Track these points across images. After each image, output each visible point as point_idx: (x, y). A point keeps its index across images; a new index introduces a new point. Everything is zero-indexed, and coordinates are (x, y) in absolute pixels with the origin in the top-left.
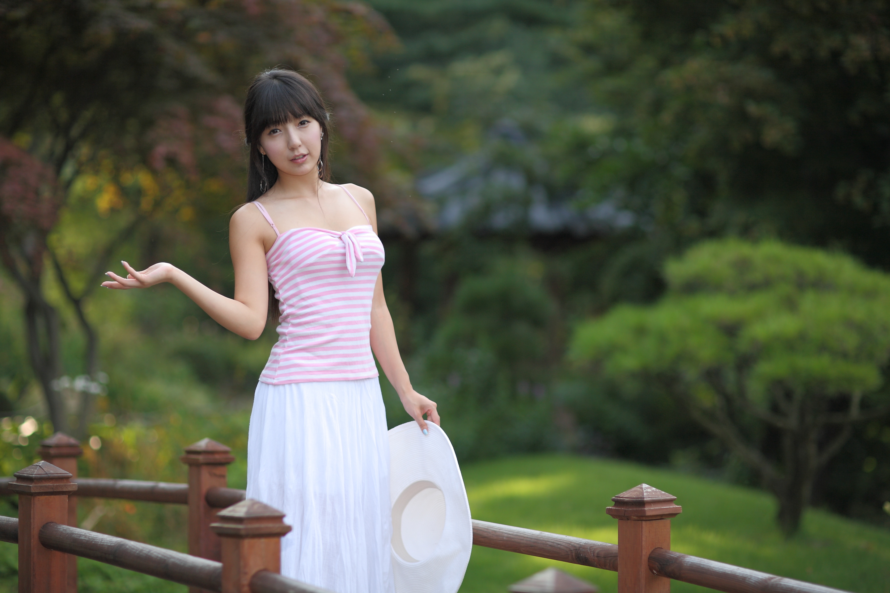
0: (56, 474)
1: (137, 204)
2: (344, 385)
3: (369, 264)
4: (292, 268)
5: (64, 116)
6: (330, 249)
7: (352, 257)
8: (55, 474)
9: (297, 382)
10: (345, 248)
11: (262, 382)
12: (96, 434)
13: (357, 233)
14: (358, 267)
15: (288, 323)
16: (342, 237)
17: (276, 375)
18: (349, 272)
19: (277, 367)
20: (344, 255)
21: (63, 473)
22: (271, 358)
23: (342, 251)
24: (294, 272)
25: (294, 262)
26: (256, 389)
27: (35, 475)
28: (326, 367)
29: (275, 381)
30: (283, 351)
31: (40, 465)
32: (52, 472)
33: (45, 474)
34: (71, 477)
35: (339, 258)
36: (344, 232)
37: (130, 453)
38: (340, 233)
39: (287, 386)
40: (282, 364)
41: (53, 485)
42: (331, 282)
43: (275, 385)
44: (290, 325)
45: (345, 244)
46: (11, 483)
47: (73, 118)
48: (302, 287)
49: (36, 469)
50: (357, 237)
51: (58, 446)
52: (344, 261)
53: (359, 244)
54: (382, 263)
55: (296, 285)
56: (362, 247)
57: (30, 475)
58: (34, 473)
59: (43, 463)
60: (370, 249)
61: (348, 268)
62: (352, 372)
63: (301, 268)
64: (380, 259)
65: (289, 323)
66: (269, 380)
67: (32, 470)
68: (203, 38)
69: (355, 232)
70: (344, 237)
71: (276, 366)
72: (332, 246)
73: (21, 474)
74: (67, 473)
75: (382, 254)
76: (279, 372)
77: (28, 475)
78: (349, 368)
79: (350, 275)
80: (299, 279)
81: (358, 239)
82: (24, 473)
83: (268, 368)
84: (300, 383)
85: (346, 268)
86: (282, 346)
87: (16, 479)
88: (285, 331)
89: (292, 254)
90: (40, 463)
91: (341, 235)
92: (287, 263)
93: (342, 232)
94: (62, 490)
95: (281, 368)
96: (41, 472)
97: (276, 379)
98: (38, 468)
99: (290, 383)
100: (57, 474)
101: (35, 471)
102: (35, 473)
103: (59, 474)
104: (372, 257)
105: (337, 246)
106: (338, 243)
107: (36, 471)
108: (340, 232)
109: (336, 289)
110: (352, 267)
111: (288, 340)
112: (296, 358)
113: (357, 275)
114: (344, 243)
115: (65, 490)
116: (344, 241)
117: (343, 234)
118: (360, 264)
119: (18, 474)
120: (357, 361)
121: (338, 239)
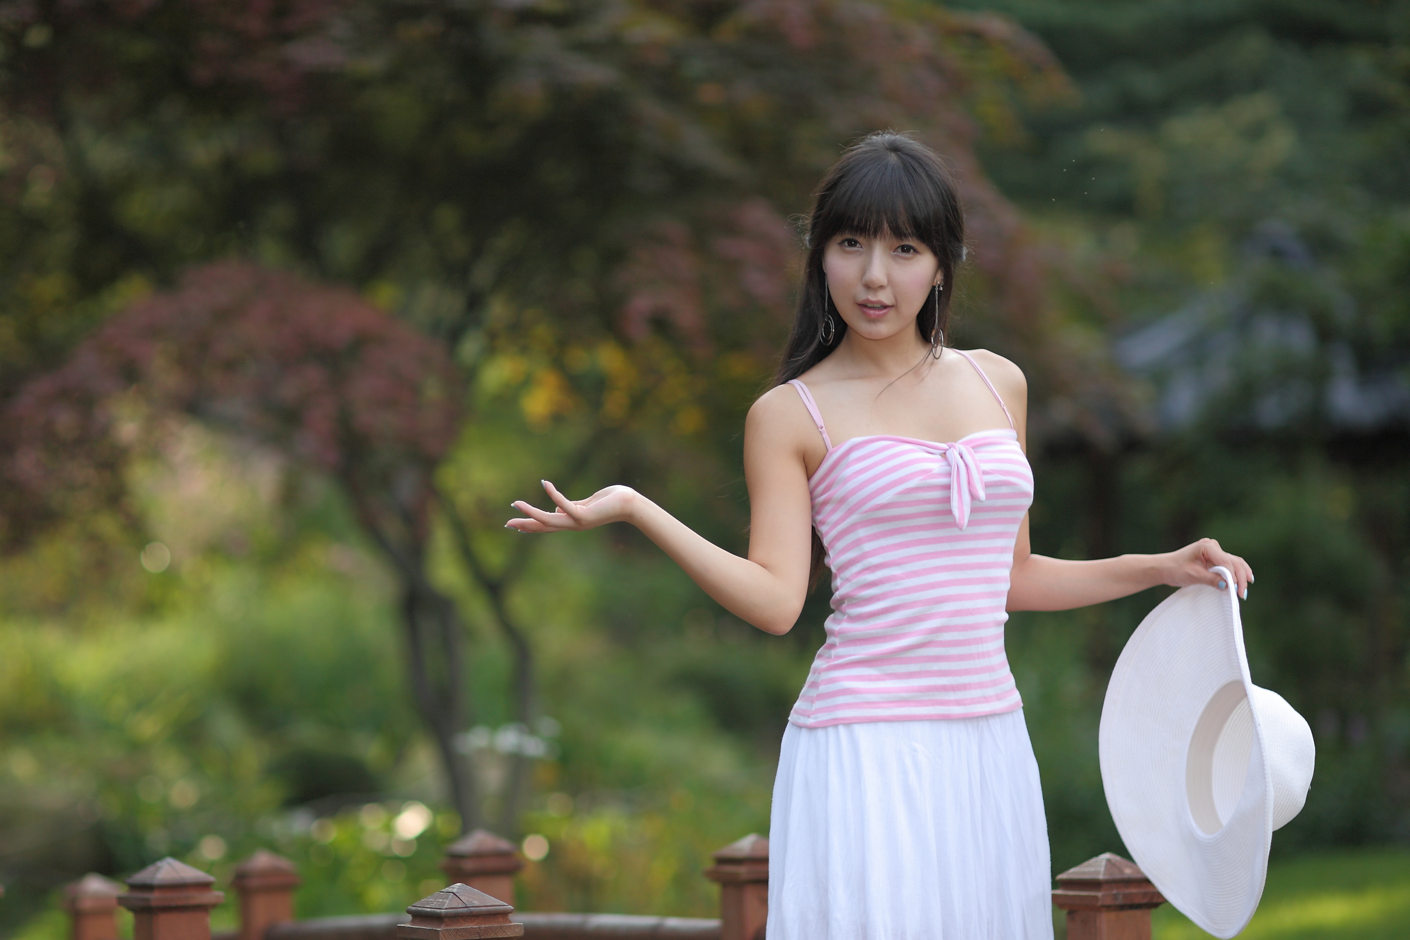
0: (484, 906)
1: (597, 405)
2: (943, 729)
3: (1000, 503)
4: (851, 512)
5: (460, 247)
6: (921, 478)
7: (962, 493)
8: (482, 906)
9: (848, 723)
10: (949, 474)
11: (794, 724)
12: (535, 831)
13: (977, 446)
14: (973, 510)
15: (844, 613)
16: (948, 453)
17: (813, 710)
18: (954, 518)
19: (815, 695)
20: (948, 487)
21: (496, 906)
22: (810, 678)
23: (943, 481)
24: (854, 518)
25: (853, 500)
26: (784, 736)
27: (445, 909)
28: (904, 695)
29: (810, 721)
30: (828, 665)
31: (455, 891)
32: (476, 903)
33: (463, 908)
34: (510, 912)
35: (937, 494)
36: (953, 443)
37: (599, 864)
38: (944, 446)
39: (831, 731)
40: (823, 689)
41: (479, 928)
42: (922, 537)
43: (811, 728)
44: (845, 617)
45: (951, 467)
46: (402, 925)
47: (477, 252)
48: (868, 547)
49: (447, 898)
50: (976, 452)
51: (478, 855)
52: (948, 500)
53: (977, 467)
54: (1029, 501)
55: (858, 543)
56: (985, 473)
57: (437, 910)
58: (444, 905)
59: (459, 886)
60: (1001, 476)
61: (953, 513)
62: (958, 703)
63: (866, 512)
64: (1024, 494)
65: (845, 615)
66: (803, 720)
67: (441, 900)
68: (709, 94)
69: (974, 444)
70: (953, 454)
71: (814, 693)
72: (926, 472)
73: (420, 909)
74: (504, 906)
75: (1028, 486)
76: (818, 705)
77: (433, 910)
78: (952, 696)
79: (954, 524)
80: (862, 533)
81: (978, 456)
82: (426, 906)
83: (803, 696)
84: (853, 723)
85: (949, 512)
86: (826, 655)
87: (410, 917)
88: (836, 628)
89: (850, 485)
90: (454, 888)
91: (947, 450)
92: (842, 500)
93: (950, 443)
94: (495, 936)
95: (822, 697)
96: (456, 903)
97: (812, 716)
98: (450, 897)
99: (835, 723)
100: (486, 906)
101: (445, 903)
102: (445, 907)
103: (489, 906)
104: (1004, 490)
105: (934, 472)
106: (936, 466)
107: (447, 902)
108: (944, 443)
109: (932, 551)
110: (961, 510)
111: (838, 644)
112: (849, 680)
113: (971, 523)
114: (949, 465)
115: (501, 937)
116: (951, 463)
117: (950, 448)
118: (977, 504)
119: (414, 908)
120: (970, 684)
121: (939, 457)
